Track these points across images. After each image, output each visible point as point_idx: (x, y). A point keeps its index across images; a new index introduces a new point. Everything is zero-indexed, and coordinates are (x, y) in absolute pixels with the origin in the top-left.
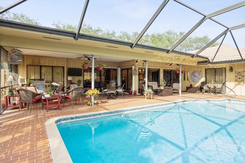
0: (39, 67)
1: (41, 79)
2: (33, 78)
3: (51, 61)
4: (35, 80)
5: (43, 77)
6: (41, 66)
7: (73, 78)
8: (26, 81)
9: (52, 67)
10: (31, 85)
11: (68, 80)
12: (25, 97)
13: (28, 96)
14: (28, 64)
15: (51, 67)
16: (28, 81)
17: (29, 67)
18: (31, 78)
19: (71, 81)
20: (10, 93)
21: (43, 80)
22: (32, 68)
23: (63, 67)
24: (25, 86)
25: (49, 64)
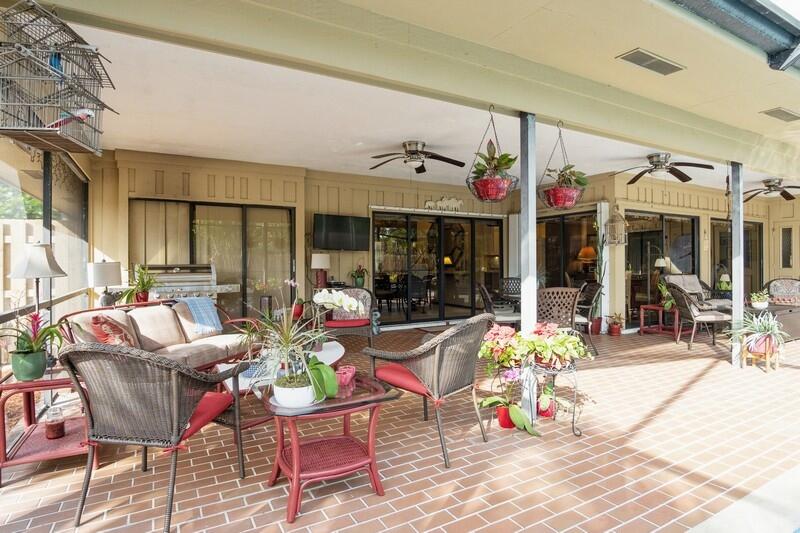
0: (184, 211)
1: (193, 268)
2: (158, 259)
3: (237, 183)
4: (167, 269)
5: (202, 258)
6: (193, 205)
7: (331, 260)
8: (125, 275)
9: (244, 208)
10: (153, 296)
11: (313, 267)
12: (120, 409)
13: (142, 398)
14: (133, 195)
15: (238, 210)
16: (137, 275)
17: (139, 208)
18: (151, 262)
19: (324, 272)
20: (21, 360)
21: (207, 269)
22: (155, 213)
23: (291, 211)
24: (124, 301)
25: (230, 193)
